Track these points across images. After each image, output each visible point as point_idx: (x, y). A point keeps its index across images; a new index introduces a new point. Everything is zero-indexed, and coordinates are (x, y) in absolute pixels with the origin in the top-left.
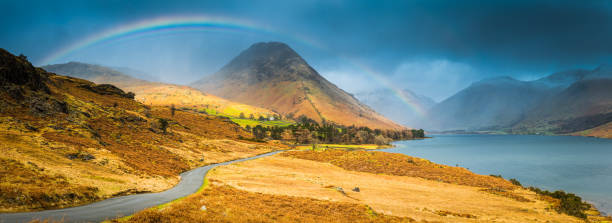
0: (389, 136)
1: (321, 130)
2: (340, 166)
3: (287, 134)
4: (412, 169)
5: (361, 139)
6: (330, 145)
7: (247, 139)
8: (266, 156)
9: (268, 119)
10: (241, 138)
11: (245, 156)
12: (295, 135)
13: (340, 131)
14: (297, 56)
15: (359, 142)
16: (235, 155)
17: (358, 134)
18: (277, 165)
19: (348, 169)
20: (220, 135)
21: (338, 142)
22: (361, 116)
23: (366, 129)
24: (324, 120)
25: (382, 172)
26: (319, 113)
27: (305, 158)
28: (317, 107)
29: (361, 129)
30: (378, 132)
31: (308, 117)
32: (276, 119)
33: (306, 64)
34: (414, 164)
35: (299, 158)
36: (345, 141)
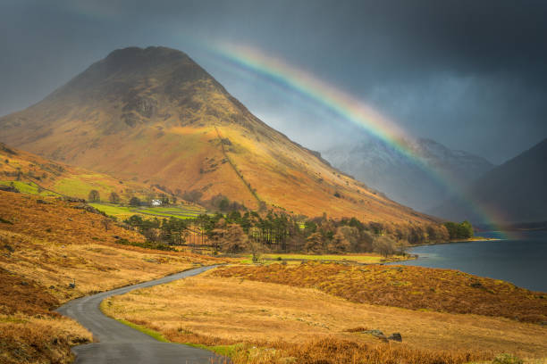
0: (400, 236)
1: (264, 225)
2: (339, 294)
3: (195, 234)
4: (484, 300)
5: (346, 242)
6: (284, 256)
7: (134, 244)
8: (188, 277)
9: (149, 205)
10: (122, 242)
11: (146, 277)
12: (211, 235)
13: (302, 227)
14: (207, 76)
15: (341, 250)
16: (125, 275)
17: (340, 233)
18: (216, 293)
19: (357, 301)
20: (79, 235)
21: (298, 250)
22: (337, 195)
23: (354, 222)
24: (263, 206)
25: (423, 306)
26: (253, 192)
27: (266, 280)
28: (247, 178)
29: (344, 222)
30: (376, 228)
31: (232, 200)
32: (165, 203)
33: (224, 91)
34: (485, 289)
35: (252, 279)
36: (313, 248)
